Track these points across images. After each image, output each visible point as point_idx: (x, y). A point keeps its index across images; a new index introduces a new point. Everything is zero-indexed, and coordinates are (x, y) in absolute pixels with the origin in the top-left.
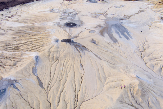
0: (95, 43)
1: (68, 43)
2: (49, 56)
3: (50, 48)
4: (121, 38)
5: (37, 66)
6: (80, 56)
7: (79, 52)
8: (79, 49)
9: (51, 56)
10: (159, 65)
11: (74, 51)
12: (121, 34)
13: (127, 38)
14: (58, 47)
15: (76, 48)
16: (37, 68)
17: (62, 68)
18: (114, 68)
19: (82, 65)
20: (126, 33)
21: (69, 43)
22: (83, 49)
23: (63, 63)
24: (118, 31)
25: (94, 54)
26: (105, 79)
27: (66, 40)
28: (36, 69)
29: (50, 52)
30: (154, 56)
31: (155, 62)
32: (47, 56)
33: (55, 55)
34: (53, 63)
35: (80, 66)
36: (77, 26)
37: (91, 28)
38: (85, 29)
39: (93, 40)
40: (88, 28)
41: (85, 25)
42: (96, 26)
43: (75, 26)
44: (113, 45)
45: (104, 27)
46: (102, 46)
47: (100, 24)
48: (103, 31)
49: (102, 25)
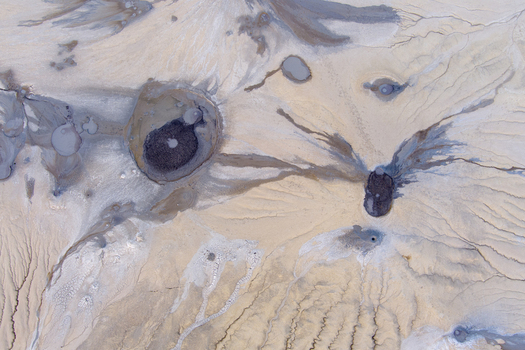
1: (400, 190)
2: (453, 281)
3: (414, 272)
5: (500, 332)
6: (471, 161)
7: (451, 159)
8: (436, 158)
9: (457, 273)
11: (445, 179)
14: (414, 236)
15: (431, 165)
16: (511, 334)
17: (519, 240)
19: (513, 168)
21: (400, 185)
22: (437, 142)
23: (495, 231)
25: (464, 112)
27: (367, 197)
28: (516, 336)
29: (433, 277)
32: (457, 291)
33: (457, 257)
34: (489, 269)
35: (518, 176)
36: (201, 122)
37: (252, 65)
38: (250, 89)
39: (374, 88)
40: (247, 77)
41: (207, 83)
42: (245, 37)
43: (198, 130)
44: (409, 32)
45: (266, 8)
46: (416, 68)
47: (237, 14)
48: (306, 27)
49: (247, 12)
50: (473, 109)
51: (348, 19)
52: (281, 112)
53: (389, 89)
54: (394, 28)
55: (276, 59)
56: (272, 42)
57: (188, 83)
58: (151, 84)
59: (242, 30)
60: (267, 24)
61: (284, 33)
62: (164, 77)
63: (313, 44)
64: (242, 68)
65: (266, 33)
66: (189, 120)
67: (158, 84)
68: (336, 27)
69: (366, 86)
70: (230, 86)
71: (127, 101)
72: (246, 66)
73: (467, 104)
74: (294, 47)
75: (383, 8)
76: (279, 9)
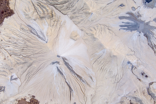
0: (121, 5)
4: (123, 22)
10: (97, 29)
12: (126, 24)
13: (121, 26)
18: (101, 8)
20: (126, 28)
24: (130, 24)
26: (96, 3)
30: (103, 31)
31: (99, 29)
36: (145, 2)
37: (139, 10)
38: (139, 7)
39: (124, 6)
40: (140, 8)
41: (145, 8)
42: (141, 14)
43: (146, 1)
44: (117, 15)
45: (138, 18)
46: (117, 9)
47: (142, 17)
48: (132, 15)
49: (140, 18)
50: (110, 3)
51: (126, 17)
52: (136, 3)
53: (122, 5)
54: (119, 16)
55: (136, 11)
56: (137, 13)
57: (147, 8)
58: (152, 8)
59: (141, 15)
60: (138, 16)
61: (135, 14)
62: (151, 9)
63: (131, 13)
64: (141, 10)
65: (138, 14)
66: (147, 3)
67: (151, 8)
68: (128, 15)
69: (125, 6)
70: (142, 7)
71: (155, 6)
72: (140, 10)
73: (111, 4)
74: (134, 12)
75: (121, 19)
76: (136, 18)
